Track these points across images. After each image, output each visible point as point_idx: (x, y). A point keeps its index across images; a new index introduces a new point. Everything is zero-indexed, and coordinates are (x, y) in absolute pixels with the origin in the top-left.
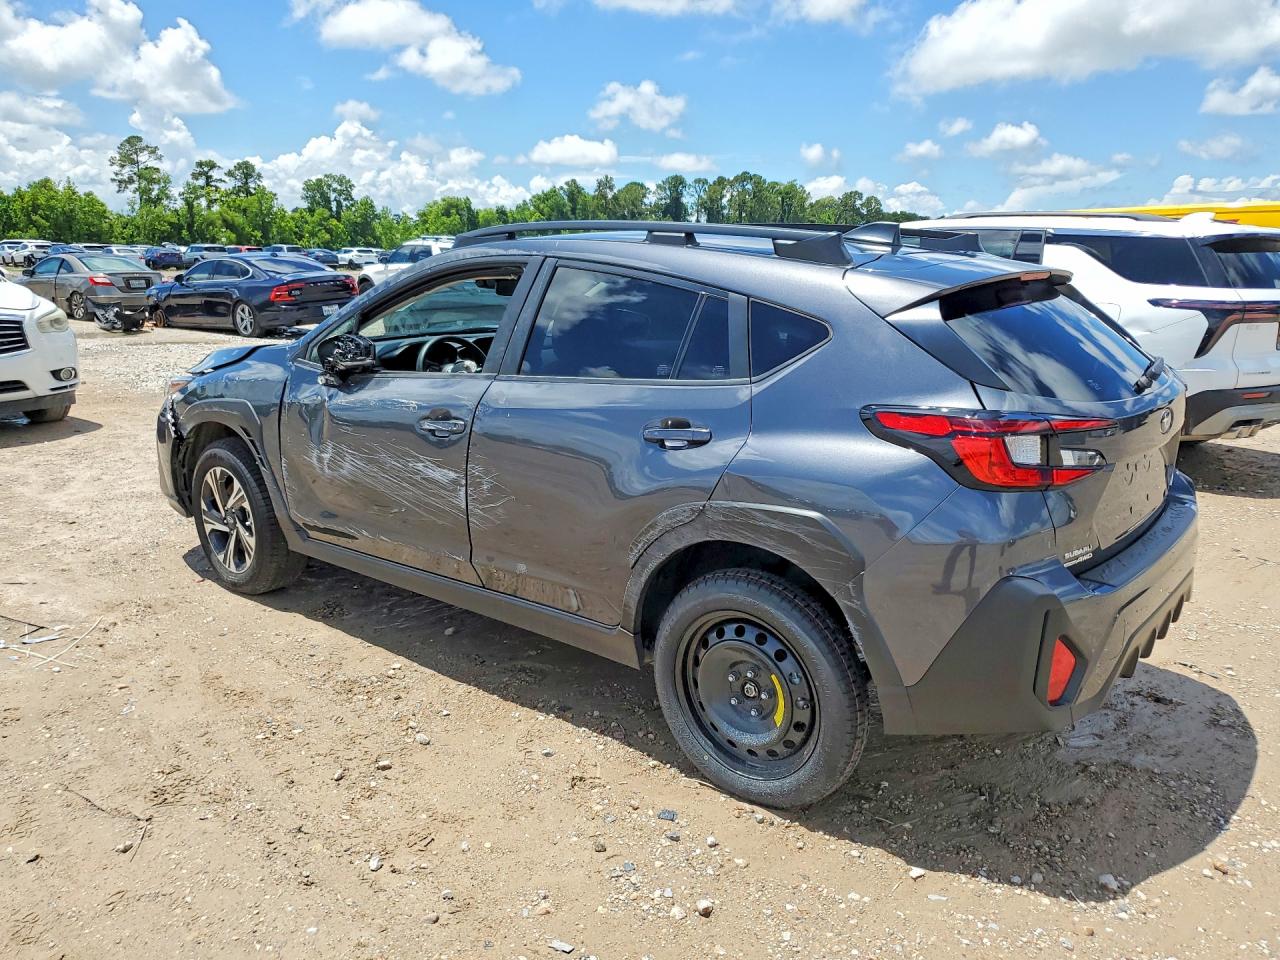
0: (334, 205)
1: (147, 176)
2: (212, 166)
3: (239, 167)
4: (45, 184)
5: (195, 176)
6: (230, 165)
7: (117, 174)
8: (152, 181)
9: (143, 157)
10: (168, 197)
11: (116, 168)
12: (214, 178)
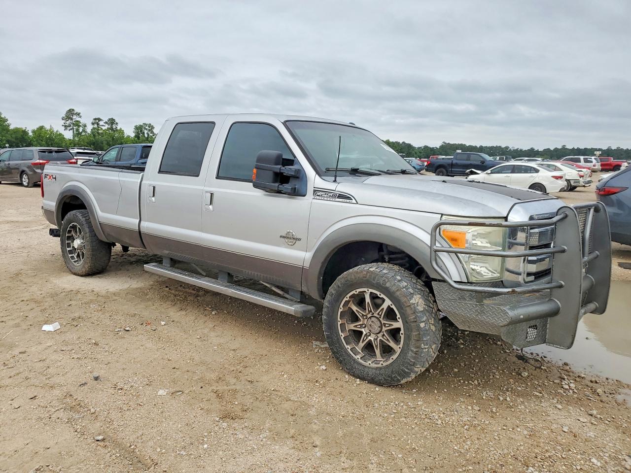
0: (146, 136)
1: (77, 124)
2: (100, 120)
3: (110, 119)
4: (41, 128)
5: (93, 124)
6: (106, 120)
7: (65, 123)
8: (79, 126)
9: (74, 117)
10: (86, 132)
11: (64, 121)
12: (100, 124)
